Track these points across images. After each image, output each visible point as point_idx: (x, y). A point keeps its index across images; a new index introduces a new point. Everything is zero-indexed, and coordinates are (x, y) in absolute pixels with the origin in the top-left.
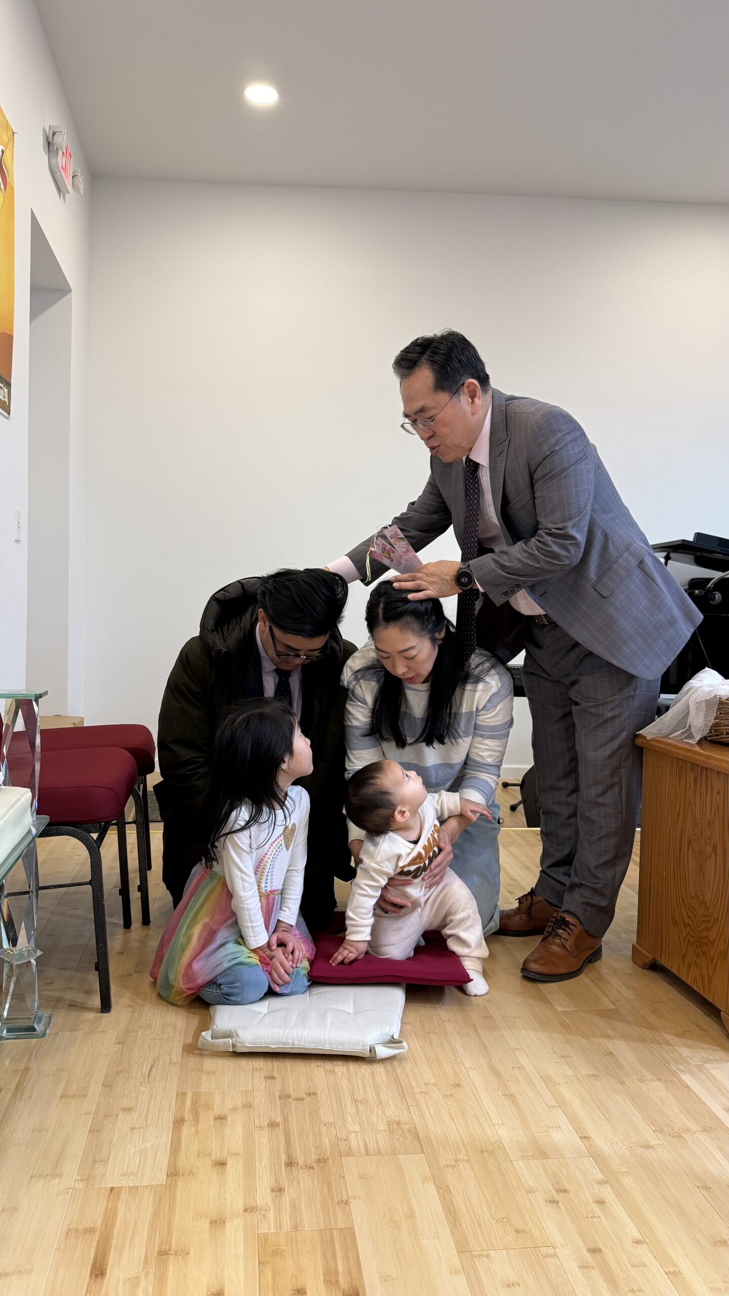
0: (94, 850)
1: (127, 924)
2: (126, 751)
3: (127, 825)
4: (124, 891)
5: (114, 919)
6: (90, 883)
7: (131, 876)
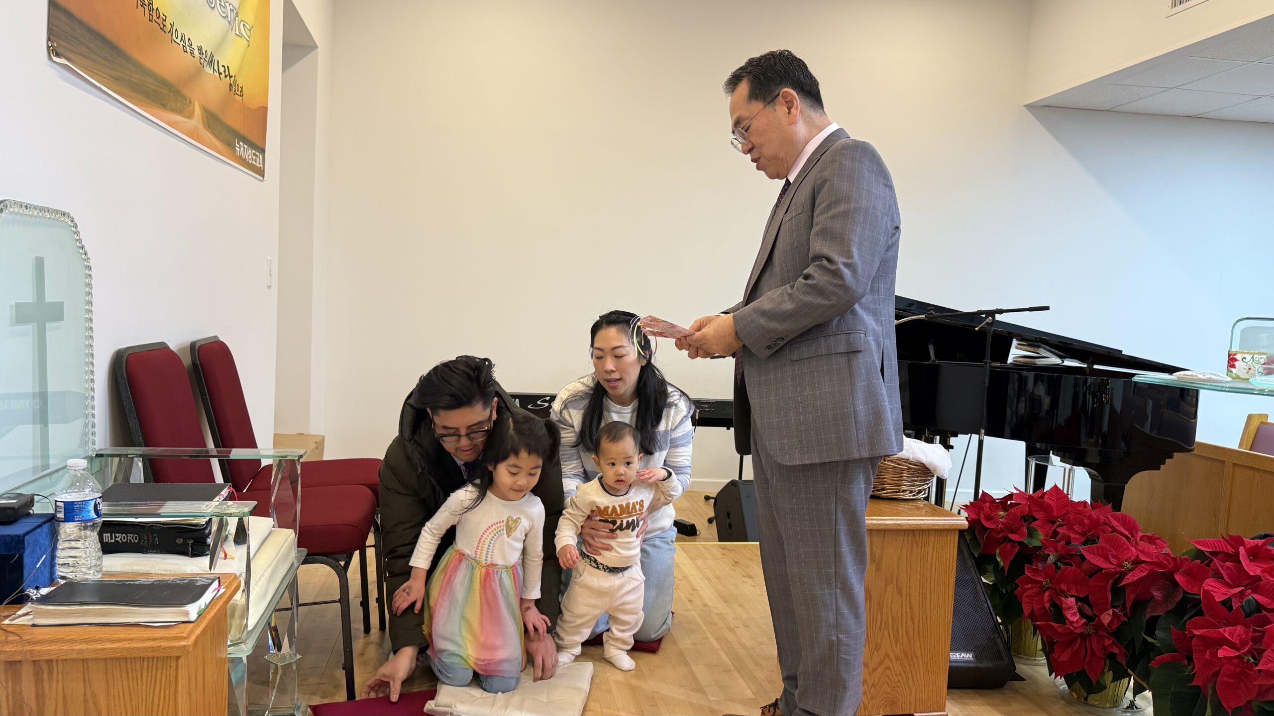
0: (342, 573)
1: (367, 629)
2: (366, 488)
3: (367, 549)
4: (365, 604)
5: (357, 624)
6: (339, 601)
7: (370, 587)
